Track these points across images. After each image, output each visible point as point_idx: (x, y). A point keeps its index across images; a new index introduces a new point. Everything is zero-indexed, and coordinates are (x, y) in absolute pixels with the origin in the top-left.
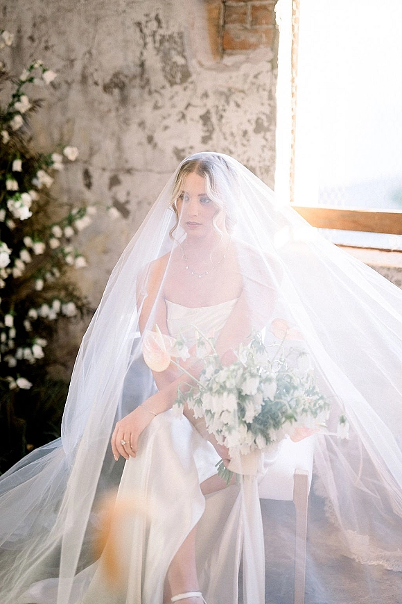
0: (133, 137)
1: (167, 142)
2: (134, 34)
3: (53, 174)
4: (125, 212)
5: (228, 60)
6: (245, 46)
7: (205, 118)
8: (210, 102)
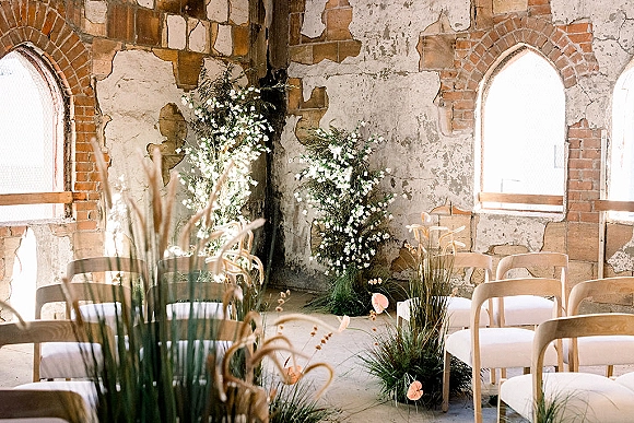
0: (414, 164)
1: (428, 166)
2: (415, 121)
3: (379, 179)
4: (409, 197)
5: (454, 133)
6: (461, 127)
7: (445, 156)
8: (447, 150)
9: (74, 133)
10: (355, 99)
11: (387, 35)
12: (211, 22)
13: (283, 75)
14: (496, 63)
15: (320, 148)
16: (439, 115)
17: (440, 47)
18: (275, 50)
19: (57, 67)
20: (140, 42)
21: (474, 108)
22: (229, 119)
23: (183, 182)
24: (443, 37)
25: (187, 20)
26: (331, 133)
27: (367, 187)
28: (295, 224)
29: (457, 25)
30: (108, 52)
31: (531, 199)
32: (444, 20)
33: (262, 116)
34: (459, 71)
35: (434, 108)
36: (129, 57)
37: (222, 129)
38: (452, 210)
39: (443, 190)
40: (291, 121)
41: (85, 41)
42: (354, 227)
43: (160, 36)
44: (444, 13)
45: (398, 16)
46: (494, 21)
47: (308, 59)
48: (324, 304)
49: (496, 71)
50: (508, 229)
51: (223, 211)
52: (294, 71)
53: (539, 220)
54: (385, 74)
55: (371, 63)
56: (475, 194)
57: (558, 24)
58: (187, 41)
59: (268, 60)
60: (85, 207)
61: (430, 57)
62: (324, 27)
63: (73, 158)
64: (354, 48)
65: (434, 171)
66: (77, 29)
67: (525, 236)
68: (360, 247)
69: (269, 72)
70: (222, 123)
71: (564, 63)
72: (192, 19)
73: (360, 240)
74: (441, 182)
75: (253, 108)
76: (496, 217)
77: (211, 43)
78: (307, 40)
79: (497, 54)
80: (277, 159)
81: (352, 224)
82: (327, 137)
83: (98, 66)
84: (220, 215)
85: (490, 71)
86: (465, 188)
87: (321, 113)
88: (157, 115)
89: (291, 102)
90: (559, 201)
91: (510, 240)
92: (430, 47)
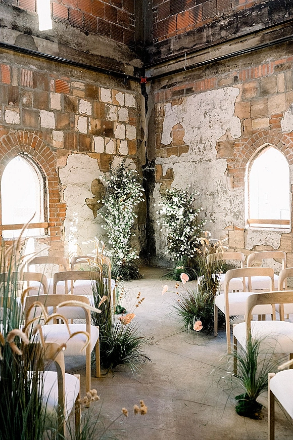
0: (215, 205)
1: (222, 206)
2: (215, 184)
3: (198, 213)
4: (214, 222)
5: (235, 189)
6: (238, 186)
7: (230, 201)
8: (231, 198)
9: (48, 194)
10: (187, 174)
11: (201, 142)
12: (117, 139)
13: (153, 164)
14: (255, 154)
15: (169, 198)
16: (227, 180)
17: (227, 147)
18: (150, 152)
19: (39, 163)
20: (80, 150)
21: (244, 177)
22: (122, 186)
23: (102, 217)
24: (228, 142)
25: (104, 139)
26: (173, 191)
27: (192, 217)
28: (160, 235)
29: (235, 136)
30: (64, 155)
31: (274, 222)
32: (228, 133)
33: (139, 184)
34: (236, 158)
35: (225, 177)
36: (75, 157)
37: (119, 191)
38: (235, 228)
39: (230, 218)
40: (157, 186)
41: (53, 150)
42: (186, 237)
43: (91, 147)
44: (228, 130)
45: (206, 133)
46: (253, 133)
47: (165, 155)
48: (171, 275)
49: (255, 158)
50: (262, 237)
51: (121, 230)
52: (158, 161)
53: (278, 232)
54: (201, 161)
55: (194, 156)
56: (246, 220)
57: (285, 133)
58: (105, 149)
59: (146, 156)
60: (54, 230)
61: (222, 152)
62: (171, 139)
63: (48, 206)
64: (186, 149)
65: (225, 209)
66: (49, 145)
67: (271, 240)
68: (189, 247)
69: (147, 162)
70: (119, 187)
71: (288, 152)
72: (107, 138)
73: (189, 243)
74: (229, 214)
75: (134, 180)
76: (257, 231)
77: (117, 149)
78: (164, 146)
79: (255, 149)
80: (151, 204)
81: (185, 235)
82: (172, 193)
83: (60, 162)
84: (120, 232)
85: (252, 157)
86: (240, 217)
87: (171, 181)
88: (90, 185)
89: (157, 176)
90: (288, 223)
91: (263, 243)
92: (222, 147)
